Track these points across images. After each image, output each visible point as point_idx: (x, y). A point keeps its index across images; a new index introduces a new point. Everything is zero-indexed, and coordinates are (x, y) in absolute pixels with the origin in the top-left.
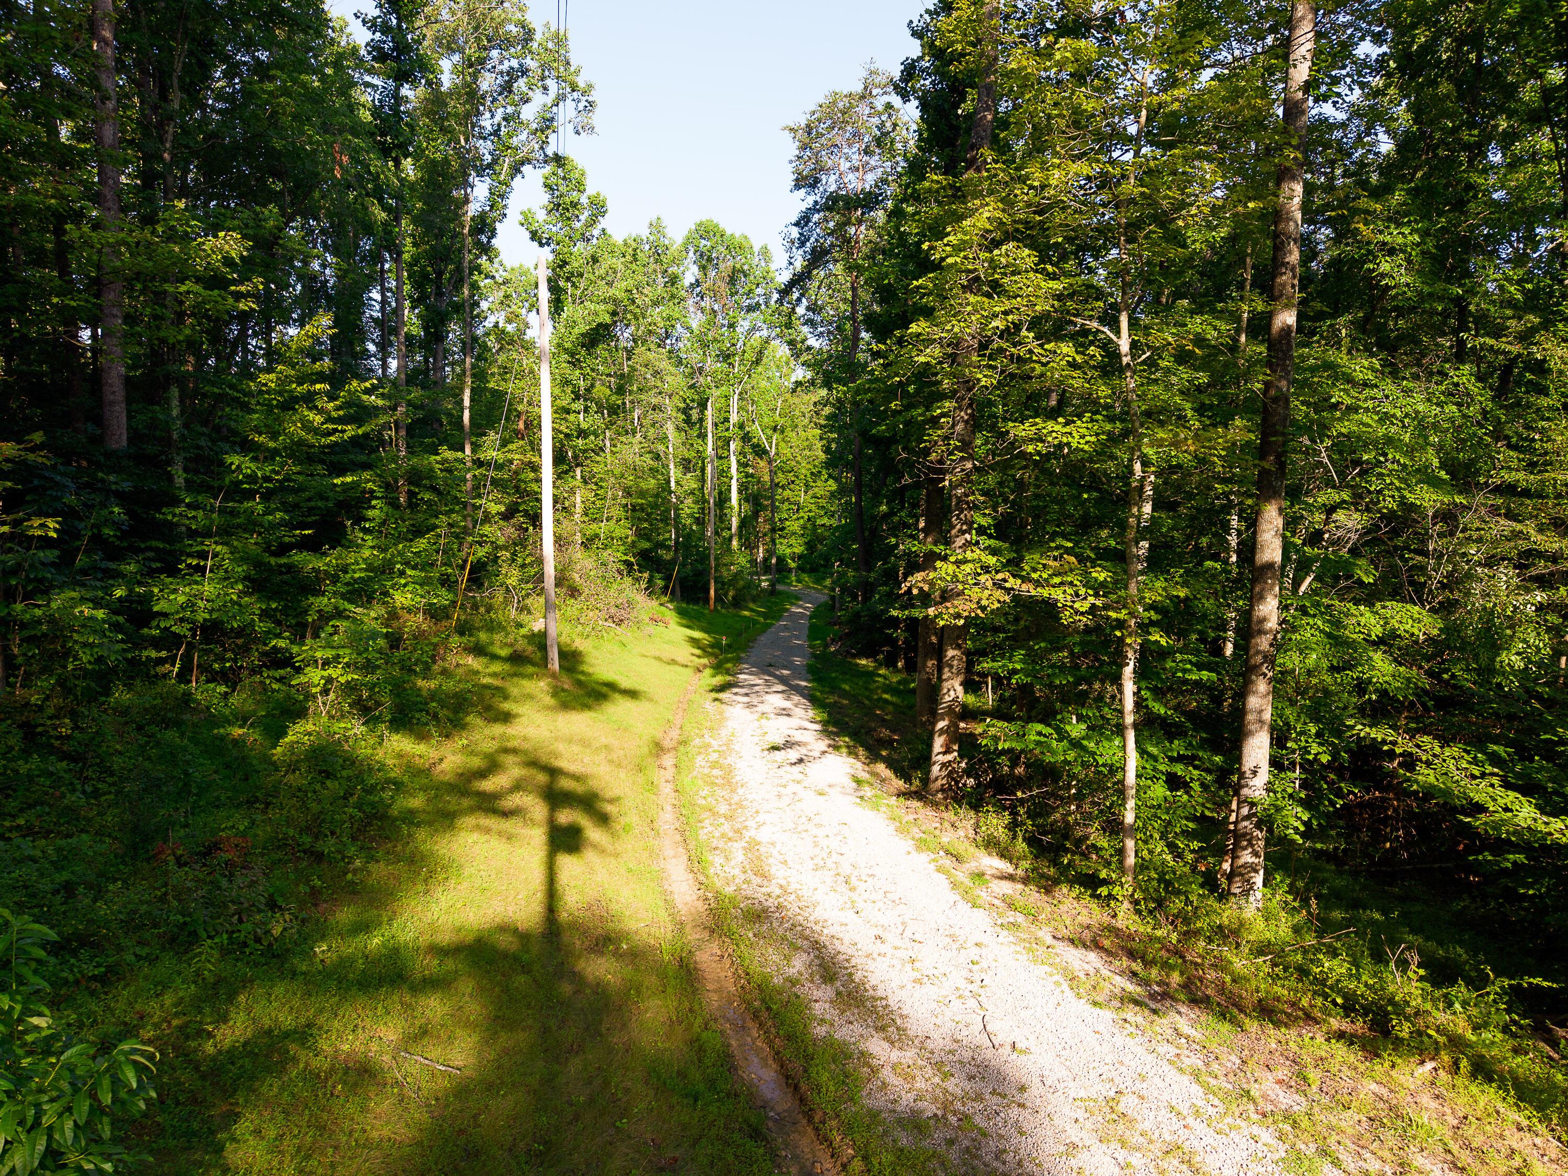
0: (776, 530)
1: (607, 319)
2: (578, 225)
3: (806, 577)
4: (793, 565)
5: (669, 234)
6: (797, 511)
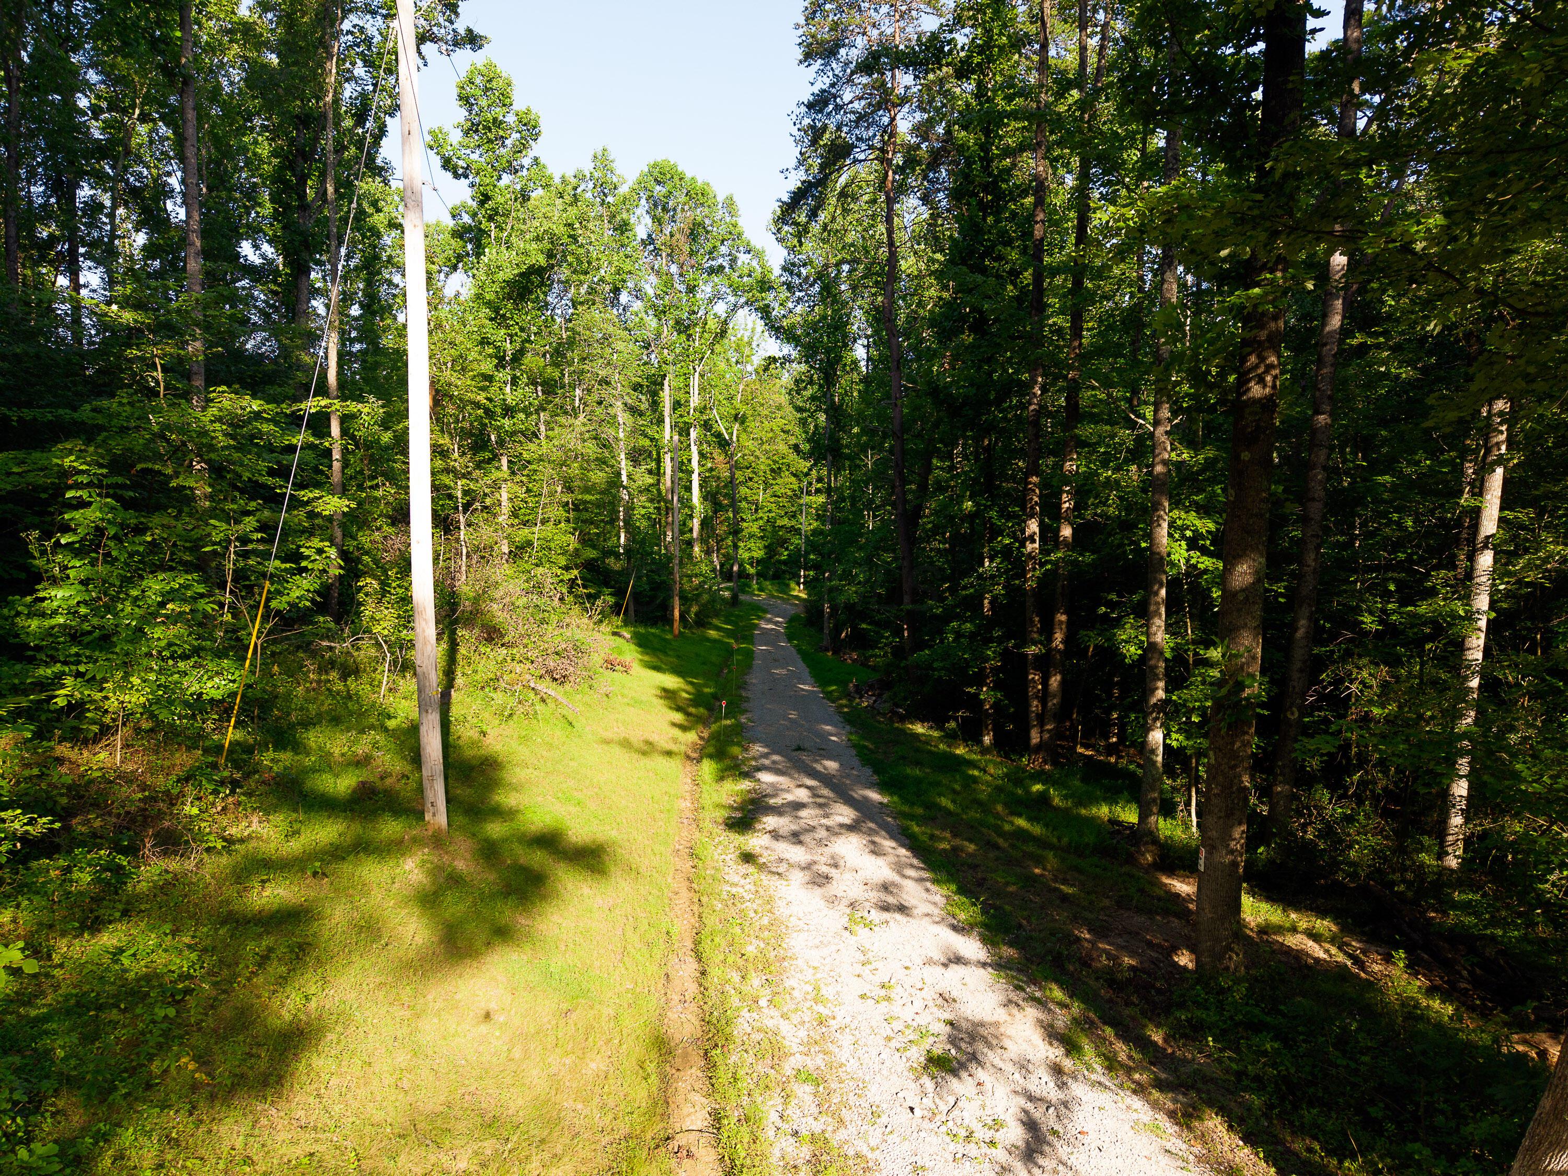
1: (542, 260)
2: (503, 151)
3: (768, 584)
4: (753, 571)
5: (617, 172)
6: (756, 511)
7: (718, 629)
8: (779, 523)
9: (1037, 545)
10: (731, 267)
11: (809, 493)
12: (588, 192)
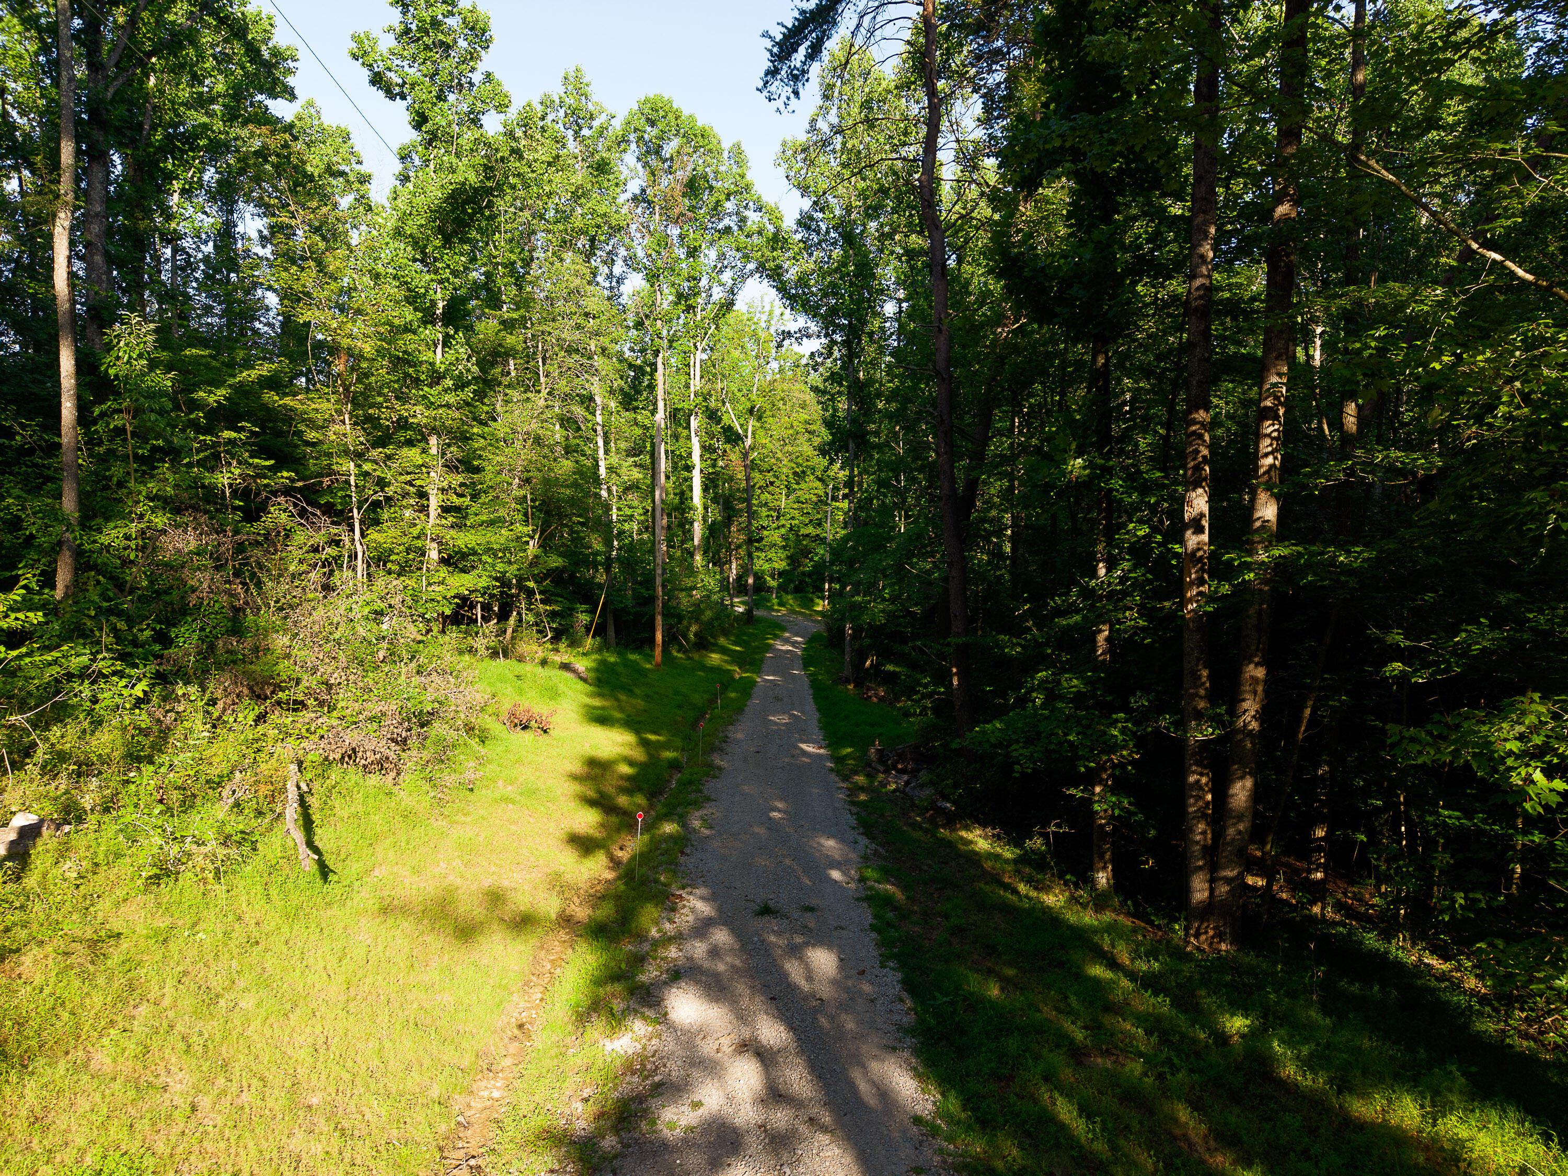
0: (754, 541)
3: (790, 599)
4: (773, 584)
5: (594, 98)
6: (778, 518)
7: (724, 651)
8: (803, 531)
9: (1205, 537)
10: (740, 228)
11: (835, 499)
12: (557, 120)
